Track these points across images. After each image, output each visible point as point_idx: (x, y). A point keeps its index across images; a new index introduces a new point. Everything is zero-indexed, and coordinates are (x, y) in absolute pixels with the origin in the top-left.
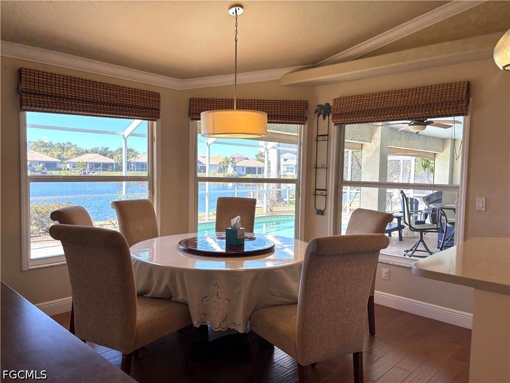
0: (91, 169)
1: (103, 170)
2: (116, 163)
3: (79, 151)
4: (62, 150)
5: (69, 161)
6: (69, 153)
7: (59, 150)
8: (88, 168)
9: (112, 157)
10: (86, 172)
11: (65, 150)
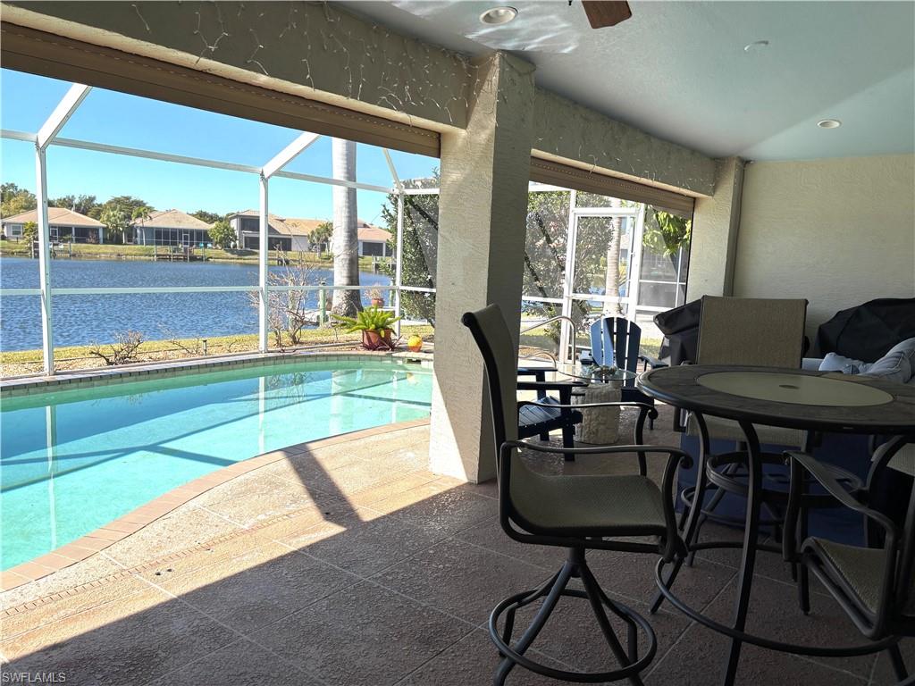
1: (78, 241)
2: (104, 228)
6: (13, 205)
9: (97, 216)
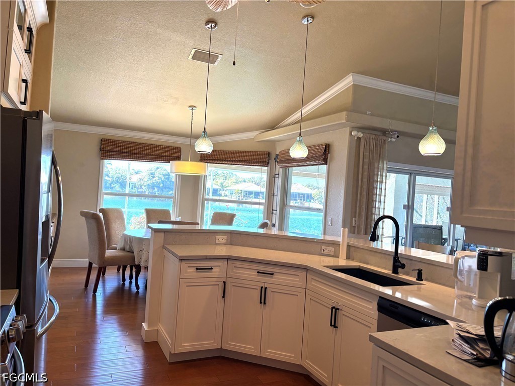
0: (244, 196)
1: (255, 198)
3: (237, 180)
4: (224, 178)
5: (227, 188)
6: (230, 182)
7: (222, 178)
8: (243, 195)
10: (241, 198)
11: (227, 178)
